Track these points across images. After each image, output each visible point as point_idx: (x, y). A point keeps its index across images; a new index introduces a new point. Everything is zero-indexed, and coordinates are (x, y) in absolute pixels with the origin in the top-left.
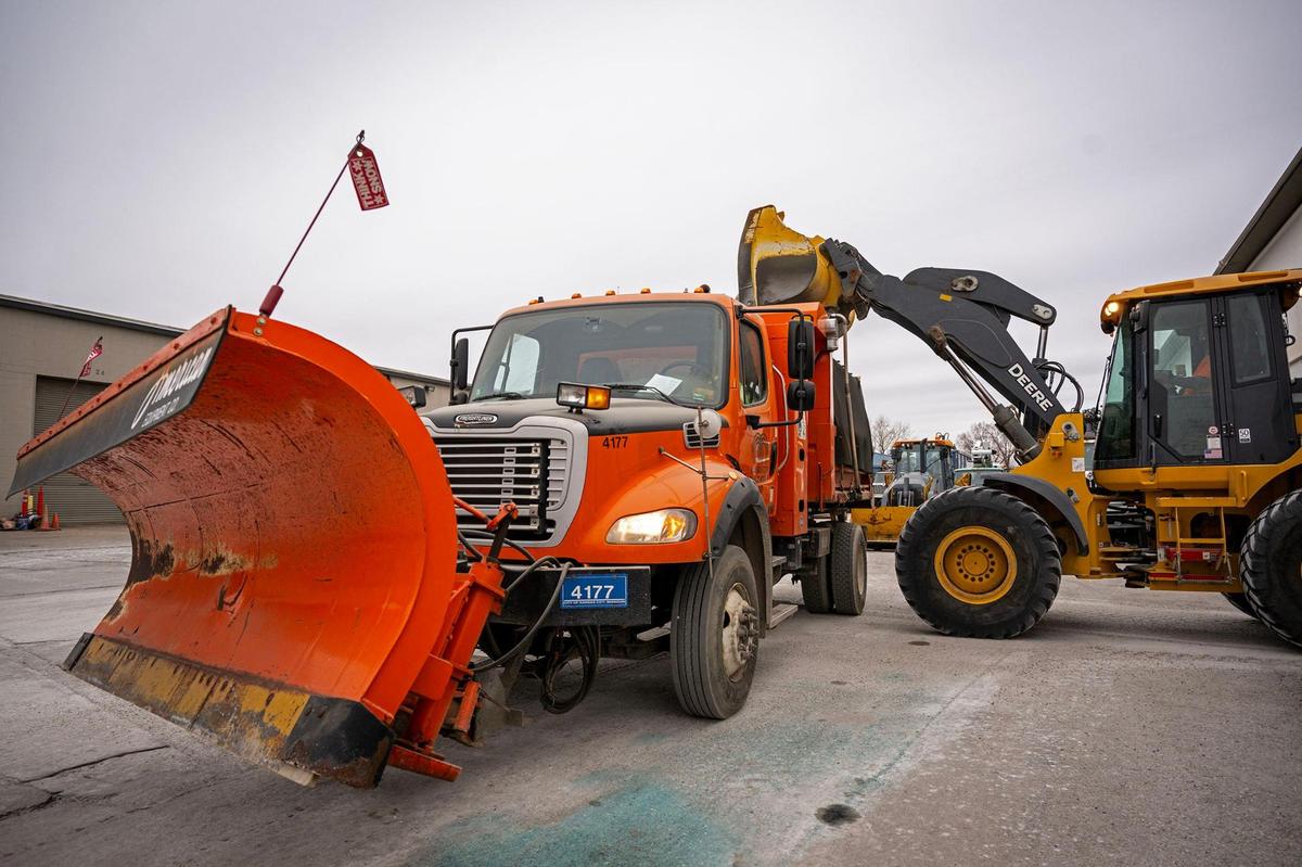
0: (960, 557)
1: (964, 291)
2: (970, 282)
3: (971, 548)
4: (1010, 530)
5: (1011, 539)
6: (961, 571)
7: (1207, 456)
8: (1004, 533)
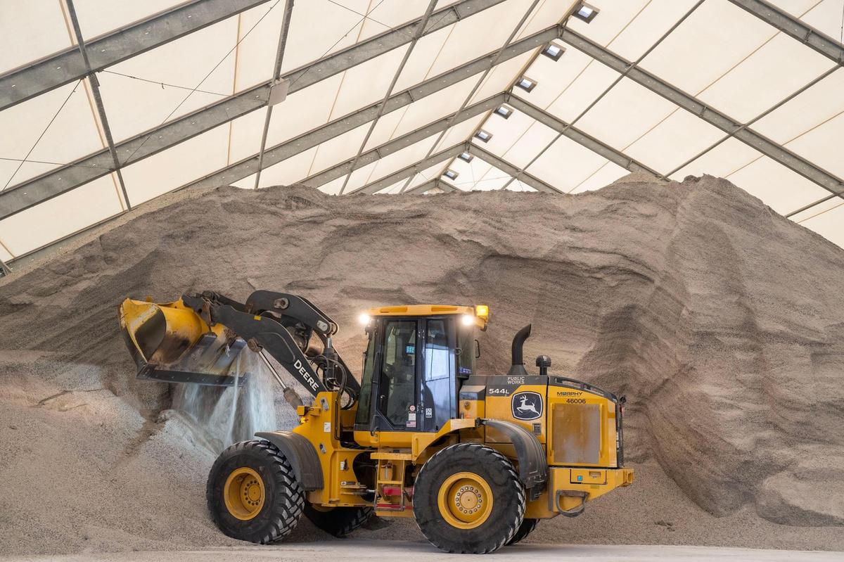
0: (246, 489)
1: (280, 309)
2: (283, 303)
3: (251, 482)
4: (261, 468)
5: (261, 474)
6: (247, 499)
7: (408, 425)
8: (258, 471)
